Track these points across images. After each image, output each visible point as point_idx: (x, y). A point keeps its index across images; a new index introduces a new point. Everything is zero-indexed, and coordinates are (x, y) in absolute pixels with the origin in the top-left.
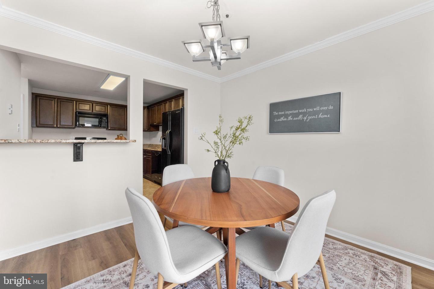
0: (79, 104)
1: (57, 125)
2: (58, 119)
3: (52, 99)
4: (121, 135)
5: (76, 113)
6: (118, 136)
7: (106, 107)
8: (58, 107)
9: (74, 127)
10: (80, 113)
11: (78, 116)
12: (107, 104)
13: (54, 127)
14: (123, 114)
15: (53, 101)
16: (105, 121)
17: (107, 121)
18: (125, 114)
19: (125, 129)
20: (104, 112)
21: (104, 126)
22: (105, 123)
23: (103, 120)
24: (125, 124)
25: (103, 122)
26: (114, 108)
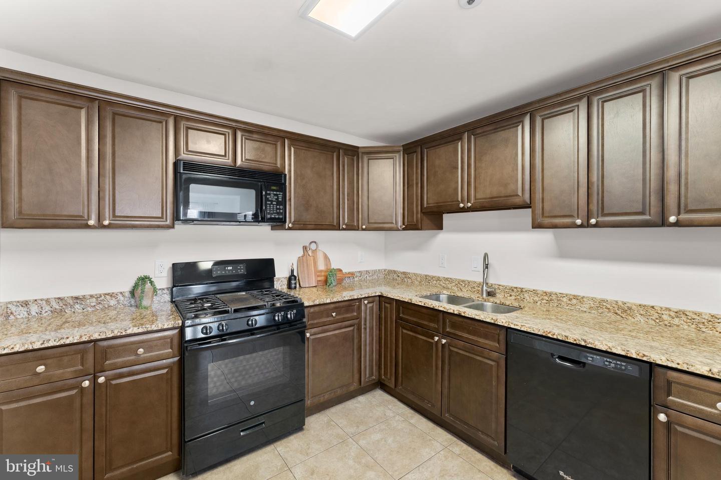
0: (188, 128)
1: (100, 218)
2: (104, 191)
3: (78, 102)
4: (313, 246)
5: (176, 165)
6: (305, 248)
7: (279, 144)
8: (105, 136)
9: (168, 222)
10: (191, 166)
11: (184, 176)
12: (282, 134)
13: (87, 227)
14: (328, 173)
15: (83, 110)
16: (277, 199)
17: (282, 199)
18: (333, 174)
19: (335, 224)
20: (272, 163)
21: (273, 216)
22: (278, 207)
23: (272, 192)
24: (333, 206)
25: (272, 201)
26: (303, 151)
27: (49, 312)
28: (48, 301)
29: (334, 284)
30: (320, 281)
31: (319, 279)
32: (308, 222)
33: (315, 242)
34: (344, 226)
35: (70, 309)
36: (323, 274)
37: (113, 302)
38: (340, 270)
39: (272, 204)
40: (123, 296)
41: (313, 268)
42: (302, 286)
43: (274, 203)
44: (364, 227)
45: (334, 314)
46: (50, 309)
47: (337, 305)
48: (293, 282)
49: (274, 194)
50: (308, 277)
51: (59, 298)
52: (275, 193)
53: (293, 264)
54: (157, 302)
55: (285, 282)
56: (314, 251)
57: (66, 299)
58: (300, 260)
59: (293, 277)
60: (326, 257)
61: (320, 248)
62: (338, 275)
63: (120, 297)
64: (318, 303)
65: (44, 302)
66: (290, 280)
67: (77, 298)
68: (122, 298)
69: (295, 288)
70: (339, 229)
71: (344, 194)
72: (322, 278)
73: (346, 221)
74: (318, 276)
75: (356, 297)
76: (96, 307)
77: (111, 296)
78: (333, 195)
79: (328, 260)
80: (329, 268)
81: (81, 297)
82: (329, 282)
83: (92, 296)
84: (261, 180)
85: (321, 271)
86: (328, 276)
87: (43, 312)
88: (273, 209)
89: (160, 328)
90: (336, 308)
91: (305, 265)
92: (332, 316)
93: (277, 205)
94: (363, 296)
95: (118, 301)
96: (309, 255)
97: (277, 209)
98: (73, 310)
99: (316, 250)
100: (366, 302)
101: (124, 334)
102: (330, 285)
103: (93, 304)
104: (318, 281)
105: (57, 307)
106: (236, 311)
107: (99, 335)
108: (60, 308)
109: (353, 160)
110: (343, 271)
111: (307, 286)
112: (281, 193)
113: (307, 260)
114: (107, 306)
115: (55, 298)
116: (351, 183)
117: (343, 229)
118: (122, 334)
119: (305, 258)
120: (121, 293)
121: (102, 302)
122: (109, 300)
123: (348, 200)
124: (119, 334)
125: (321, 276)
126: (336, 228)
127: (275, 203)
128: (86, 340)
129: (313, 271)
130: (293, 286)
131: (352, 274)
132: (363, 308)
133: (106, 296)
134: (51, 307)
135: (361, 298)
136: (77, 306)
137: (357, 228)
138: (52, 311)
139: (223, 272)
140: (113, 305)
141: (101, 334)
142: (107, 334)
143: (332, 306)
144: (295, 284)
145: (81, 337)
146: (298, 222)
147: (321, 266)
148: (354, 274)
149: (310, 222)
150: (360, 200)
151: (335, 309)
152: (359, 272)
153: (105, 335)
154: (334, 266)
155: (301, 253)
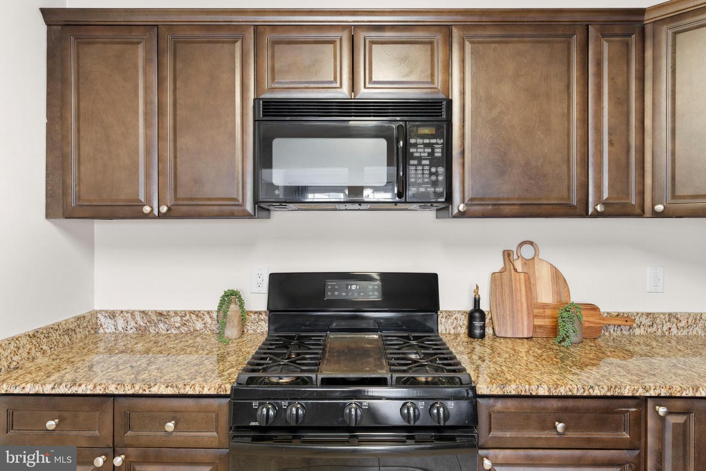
2: (163, 162)
3: (134, 36)
4: (527, 252)
6: (507, 254)
7: (439, 42)
12: (445, 18)
14: (557, 85)
15: (140, 45)
16: (431, 154)
17: (442, 152)
18: (568, 86)
19: (575, 203)
20: (423, 83)
21: (422, 190)
22: (433, 170)
23: (420, 141)
24: (568, 161)
25: (420, 159)
26: (493, 45)
27: (134, 329)
28: (132, 313)
29: (574, 338)
30: (540, 327)
31: (539, 322)
32: (503, 199)
33: (531, 243)
34: (599, 208)
35: (154, 328)
36: (548, 312)
37: (199, 325)
38: (593, 308)
39: (420, 164)
40: (211, 317)
41: (524, 300)
42: (497, 334)
43: (424, 162)
44: (659, 208)
45: (560, 426)
46: (135, 325)
47: (570, 403)
48: (477, 324)
49: (423, 144)
50: (513, 317)
51: (143, 312)
52: (427, 141)
53: (477, 287)
54: (252, 331)
55: (464, 321)
56: (528, 263)
57: (150, 313)
58: (496, 279)
59: (477, 314)
60: (558, 278)
61: (542, 255)
62: (584, 319)
63: (207, 319)
64: (513, 393)
65: (129, 315)
66: (471, 317)
67: (161, 314)
68: (209, 321)
69: (483, 336)
70: (585, 214)
71: (598, 130)
72: (546, 322)
73: (605, 195)
74: (535, 316)
75: (627, 392)
76: (181, 329)
77: (197, 316)
78: (568, 135)
79: (561, 282)
80: (564, 300)
81: (165, 313)
82: (562, 333)
83: (176, 313)
84: (398, 118)
85: (544, 306)
86: (560, 320)
87: (129, 327)
88: (423, 174)
89: (197, 393)
90: (565, 410)
91: (507, 290)
92: (555, 428)
93: (431, 166)
94: (652, 393)
95: (205, 324)
96: (516, 270)
97: (431, 174)
98: (157, 330)
99: (533, 258)
100: (662, 410)
101: (147, 392)
102: (564, 340)
103: (178, 325)
104: (535, 327)
105: (142, 324)
106: (327, 382)
107: (117, 388)
108: (144, 325)
109: (627, 46)
110: (602, 310)
111: (509, 335)
112: (442, 141)
113: (511, 281)
114: (192, 330)
115: (140, 311)
116: (620, 101)
117: (597, 215)
118: (144, 393)
119: (506, 275)
120: (208, 312)
121: (187, 323)
122: (194, 321)
123: (611, 143)
124: (141, 392)
125: (544, 317)
126: (578, 211)
127: (427, 162)
128: (101, 393)
129: (525, 305)
130: (478, 332)
131: (627, 320)
132: (651, 423)
133: (192, 315)
134: (136, 323)
135: (646, 398)
136: (161, 325)
137: (638, 211)
138: (136, 328)
139: (344, 294)
140: (198, 329)
141: (119, 388)
142: (126, 389)
143: (555, 404)
144: (483, 328)
145: (95, 387)
146: (481, 199)
147: (545, 295)
148: (634, 321)
149: (507, 199)
150: (648, 142)
151: (561, 414)
152: (648, 314)
153: (123, 389)
154: (577, 296)
155: (498, 265)
